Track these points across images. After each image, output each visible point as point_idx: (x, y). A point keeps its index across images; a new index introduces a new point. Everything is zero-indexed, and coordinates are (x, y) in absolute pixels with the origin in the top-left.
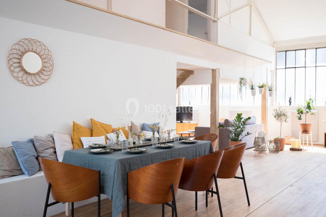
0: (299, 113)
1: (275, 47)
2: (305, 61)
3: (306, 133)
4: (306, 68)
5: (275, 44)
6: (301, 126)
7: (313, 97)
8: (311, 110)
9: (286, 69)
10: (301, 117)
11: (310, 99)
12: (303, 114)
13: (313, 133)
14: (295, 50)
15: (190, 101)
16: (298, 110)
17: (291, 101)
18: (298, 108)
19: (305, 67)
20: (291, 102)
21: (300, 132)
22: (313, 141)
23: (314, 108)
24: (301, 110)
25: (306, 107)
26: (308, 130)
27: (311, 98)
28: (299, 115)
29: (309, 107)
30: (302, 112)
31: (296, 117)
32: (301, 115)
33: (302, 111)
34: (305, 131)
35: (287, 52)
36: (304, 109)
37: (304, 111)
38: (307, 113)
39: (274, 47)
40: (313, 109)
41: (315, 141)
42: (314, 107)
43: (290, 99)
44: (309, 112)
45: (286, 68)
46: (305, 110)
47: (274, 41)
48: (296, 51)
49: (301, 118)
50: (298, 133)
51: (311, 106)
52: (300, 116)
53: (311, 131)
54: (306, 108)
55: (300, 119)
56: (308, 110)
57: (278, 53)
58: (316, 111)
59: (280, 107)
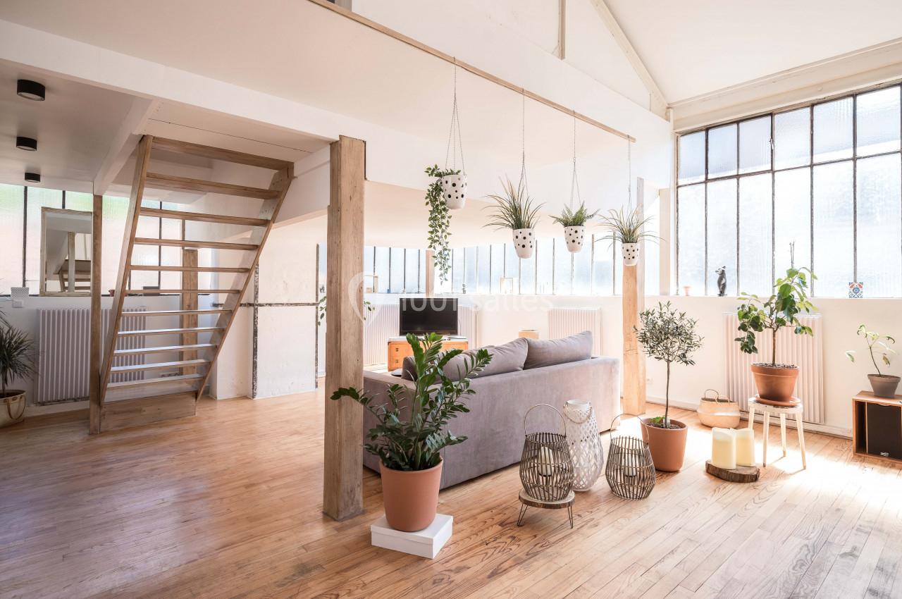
0: (743, 327)
1: (672, 120)
2: (772, 151)
3: (776, 406)
4: (776, 174)
5: (671, 110)
6: (756, 376)
7: (801, 263)
8: (795, 316)
9: (709, 184)
10: (753, 342)
11: (792, 273)
12: (761, 330)
13: (804, 404)
14: (738, 122)
15: (464, 285)
16: (742, 314)
17: (723, 282)
18: (743, 306)
19: (772, 171)
20: (724, 285)
21: (751, 397)
22: (807, 419)
23: (810, 308)
24: (755, 313)
25: (774, 301)
26: (786, 390)
27: (796, 267)
28: (743, 334)
29: (786, 303)
30: (757, 324)
31: (734, 342)
32: (756, 333)
33: (758, 318)
34: (774, 395)
35: (710, 132)
36: (767, 311)
37: (768, 320)
38: (778, 327)
39: (668, 119)
40: (803, 309)
41: (812, 421)
42: (811, 304)
43: (722, 275)
44: (788, 323)
45: (707, 181)
46: (772, 314)
47: (669, 104)
48: (741, 124)
49: (756, 345)
50: (746, 398)
51: (797, 298)
52: (749, 337)
53: (798, 397)
54: (773, 305)
55: (749, 347)
56: (781, 315)
57: (683, 140)
58: (816, 317)
59: (664, 303)
